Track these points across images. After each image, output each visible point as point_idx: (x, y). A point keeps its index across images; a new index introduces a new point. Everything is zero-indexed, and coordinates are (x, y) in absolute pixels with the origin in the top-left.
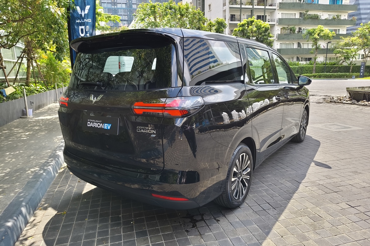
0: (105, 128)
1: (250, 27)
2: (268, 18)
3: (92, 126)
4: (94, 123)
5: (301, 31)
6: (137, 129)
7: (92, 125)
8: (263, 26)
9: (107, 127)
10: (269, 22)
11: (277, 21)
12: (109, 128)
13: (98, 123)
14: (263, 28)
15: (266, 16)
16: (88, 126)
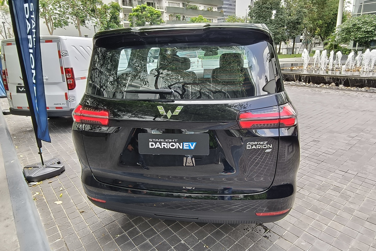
0: (185, 148)
1: (144, 13)
2: (156, 5)
3: (158, 148)
4: (162, 143)
5: (185, 18)
6: (247, 146)
7: (159, 146)
8: (155, 12)
9: (189, 146)
10: (158, 9)
11: (165, 8)
12: (192, 148)
13: (170, 143)
14: (156, 14)
15: (155, 3)
16: (150, 147)
